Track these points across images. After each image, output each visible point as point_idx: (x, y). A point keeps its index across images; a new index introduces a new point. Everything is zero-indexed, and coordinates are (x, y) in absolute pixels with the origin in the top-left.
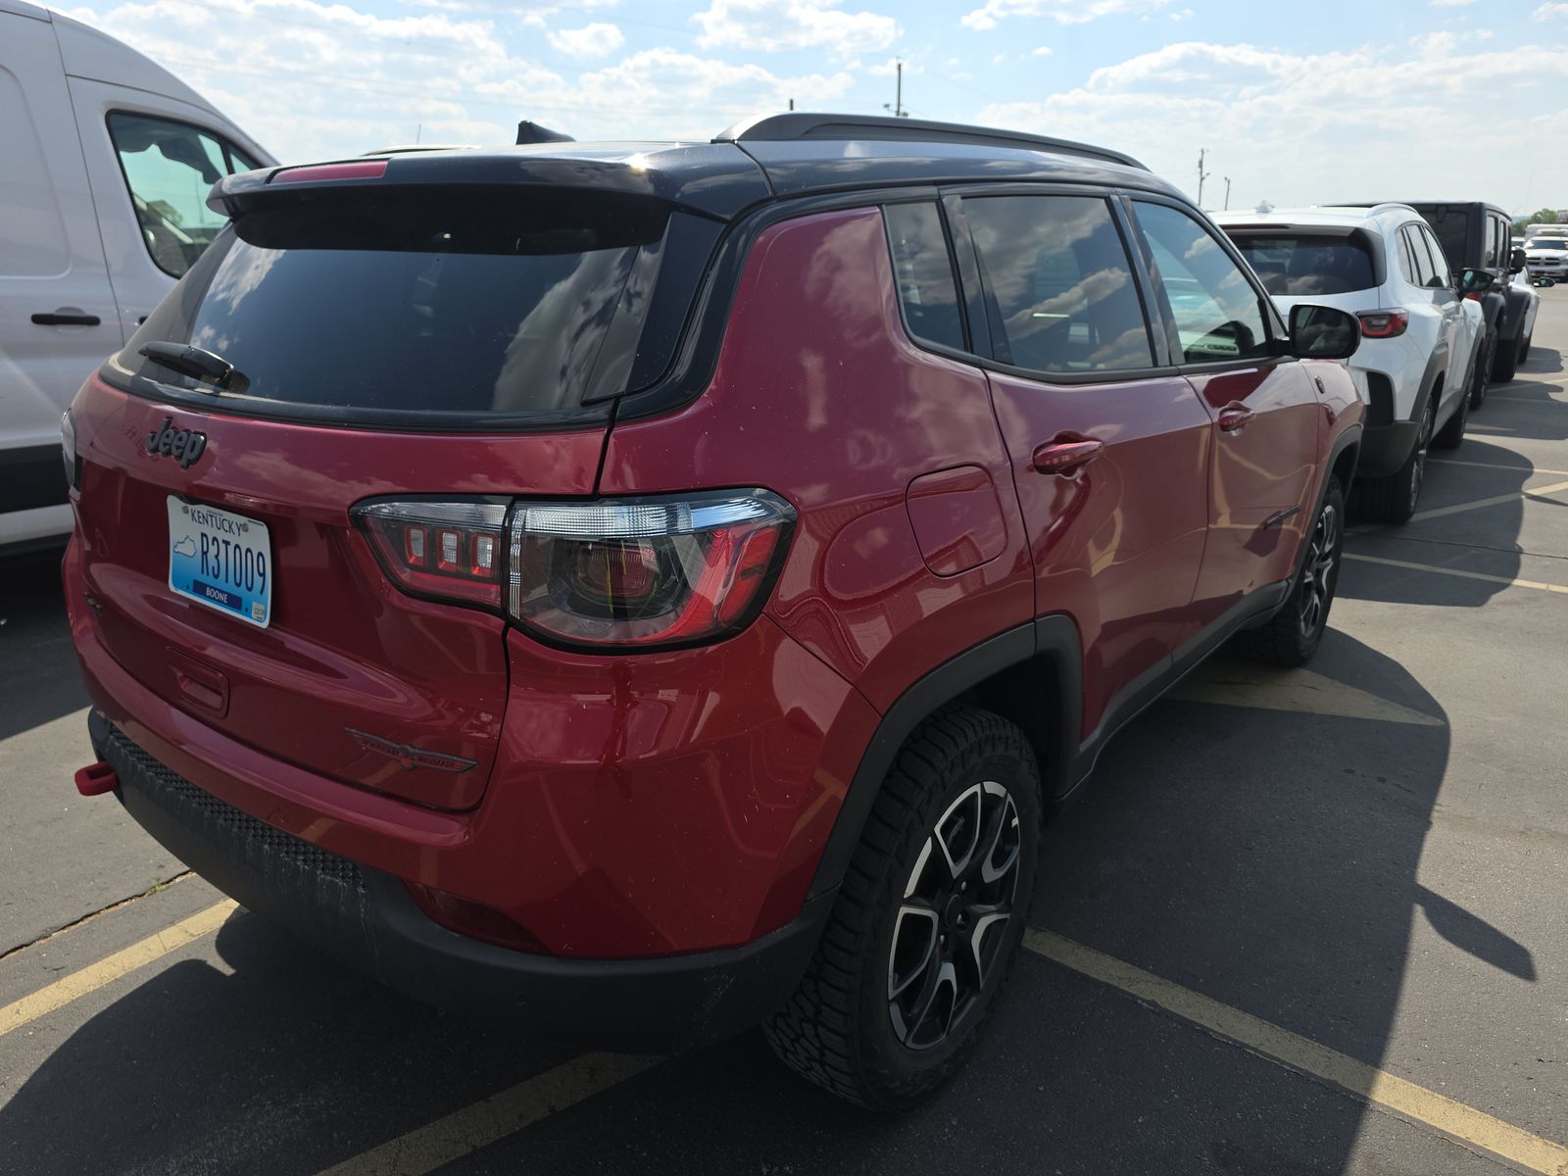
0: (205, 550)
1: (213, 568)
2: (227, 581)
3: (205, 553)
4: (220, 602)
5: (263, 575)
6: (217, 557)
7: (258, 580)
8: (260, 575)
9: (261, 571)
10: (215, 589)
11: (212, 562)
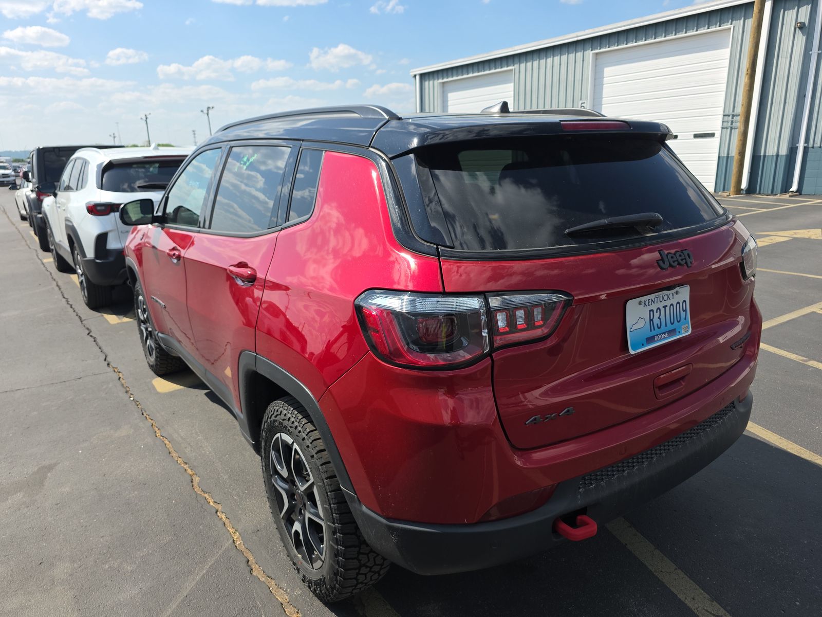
0: (652, 318)
1: (657, 324)
2: (666, 326)
3: (651, 320)
4: (665, 338)
5: (685, 311)
6: (659, 318)
7: (683, 314)
8: (684, 311)
9: (684, 309)
10: (660, 334)
11: (656, 321)
